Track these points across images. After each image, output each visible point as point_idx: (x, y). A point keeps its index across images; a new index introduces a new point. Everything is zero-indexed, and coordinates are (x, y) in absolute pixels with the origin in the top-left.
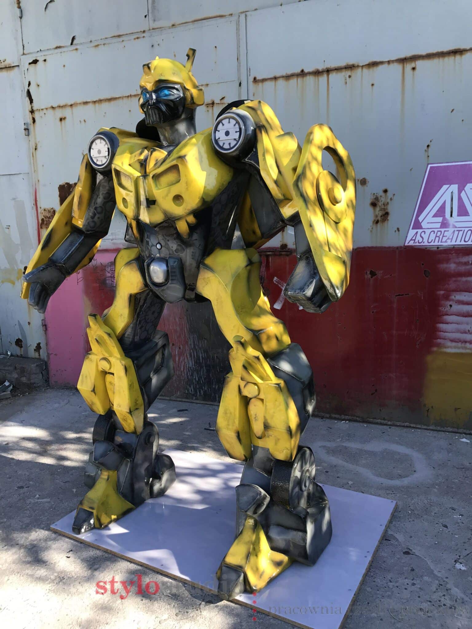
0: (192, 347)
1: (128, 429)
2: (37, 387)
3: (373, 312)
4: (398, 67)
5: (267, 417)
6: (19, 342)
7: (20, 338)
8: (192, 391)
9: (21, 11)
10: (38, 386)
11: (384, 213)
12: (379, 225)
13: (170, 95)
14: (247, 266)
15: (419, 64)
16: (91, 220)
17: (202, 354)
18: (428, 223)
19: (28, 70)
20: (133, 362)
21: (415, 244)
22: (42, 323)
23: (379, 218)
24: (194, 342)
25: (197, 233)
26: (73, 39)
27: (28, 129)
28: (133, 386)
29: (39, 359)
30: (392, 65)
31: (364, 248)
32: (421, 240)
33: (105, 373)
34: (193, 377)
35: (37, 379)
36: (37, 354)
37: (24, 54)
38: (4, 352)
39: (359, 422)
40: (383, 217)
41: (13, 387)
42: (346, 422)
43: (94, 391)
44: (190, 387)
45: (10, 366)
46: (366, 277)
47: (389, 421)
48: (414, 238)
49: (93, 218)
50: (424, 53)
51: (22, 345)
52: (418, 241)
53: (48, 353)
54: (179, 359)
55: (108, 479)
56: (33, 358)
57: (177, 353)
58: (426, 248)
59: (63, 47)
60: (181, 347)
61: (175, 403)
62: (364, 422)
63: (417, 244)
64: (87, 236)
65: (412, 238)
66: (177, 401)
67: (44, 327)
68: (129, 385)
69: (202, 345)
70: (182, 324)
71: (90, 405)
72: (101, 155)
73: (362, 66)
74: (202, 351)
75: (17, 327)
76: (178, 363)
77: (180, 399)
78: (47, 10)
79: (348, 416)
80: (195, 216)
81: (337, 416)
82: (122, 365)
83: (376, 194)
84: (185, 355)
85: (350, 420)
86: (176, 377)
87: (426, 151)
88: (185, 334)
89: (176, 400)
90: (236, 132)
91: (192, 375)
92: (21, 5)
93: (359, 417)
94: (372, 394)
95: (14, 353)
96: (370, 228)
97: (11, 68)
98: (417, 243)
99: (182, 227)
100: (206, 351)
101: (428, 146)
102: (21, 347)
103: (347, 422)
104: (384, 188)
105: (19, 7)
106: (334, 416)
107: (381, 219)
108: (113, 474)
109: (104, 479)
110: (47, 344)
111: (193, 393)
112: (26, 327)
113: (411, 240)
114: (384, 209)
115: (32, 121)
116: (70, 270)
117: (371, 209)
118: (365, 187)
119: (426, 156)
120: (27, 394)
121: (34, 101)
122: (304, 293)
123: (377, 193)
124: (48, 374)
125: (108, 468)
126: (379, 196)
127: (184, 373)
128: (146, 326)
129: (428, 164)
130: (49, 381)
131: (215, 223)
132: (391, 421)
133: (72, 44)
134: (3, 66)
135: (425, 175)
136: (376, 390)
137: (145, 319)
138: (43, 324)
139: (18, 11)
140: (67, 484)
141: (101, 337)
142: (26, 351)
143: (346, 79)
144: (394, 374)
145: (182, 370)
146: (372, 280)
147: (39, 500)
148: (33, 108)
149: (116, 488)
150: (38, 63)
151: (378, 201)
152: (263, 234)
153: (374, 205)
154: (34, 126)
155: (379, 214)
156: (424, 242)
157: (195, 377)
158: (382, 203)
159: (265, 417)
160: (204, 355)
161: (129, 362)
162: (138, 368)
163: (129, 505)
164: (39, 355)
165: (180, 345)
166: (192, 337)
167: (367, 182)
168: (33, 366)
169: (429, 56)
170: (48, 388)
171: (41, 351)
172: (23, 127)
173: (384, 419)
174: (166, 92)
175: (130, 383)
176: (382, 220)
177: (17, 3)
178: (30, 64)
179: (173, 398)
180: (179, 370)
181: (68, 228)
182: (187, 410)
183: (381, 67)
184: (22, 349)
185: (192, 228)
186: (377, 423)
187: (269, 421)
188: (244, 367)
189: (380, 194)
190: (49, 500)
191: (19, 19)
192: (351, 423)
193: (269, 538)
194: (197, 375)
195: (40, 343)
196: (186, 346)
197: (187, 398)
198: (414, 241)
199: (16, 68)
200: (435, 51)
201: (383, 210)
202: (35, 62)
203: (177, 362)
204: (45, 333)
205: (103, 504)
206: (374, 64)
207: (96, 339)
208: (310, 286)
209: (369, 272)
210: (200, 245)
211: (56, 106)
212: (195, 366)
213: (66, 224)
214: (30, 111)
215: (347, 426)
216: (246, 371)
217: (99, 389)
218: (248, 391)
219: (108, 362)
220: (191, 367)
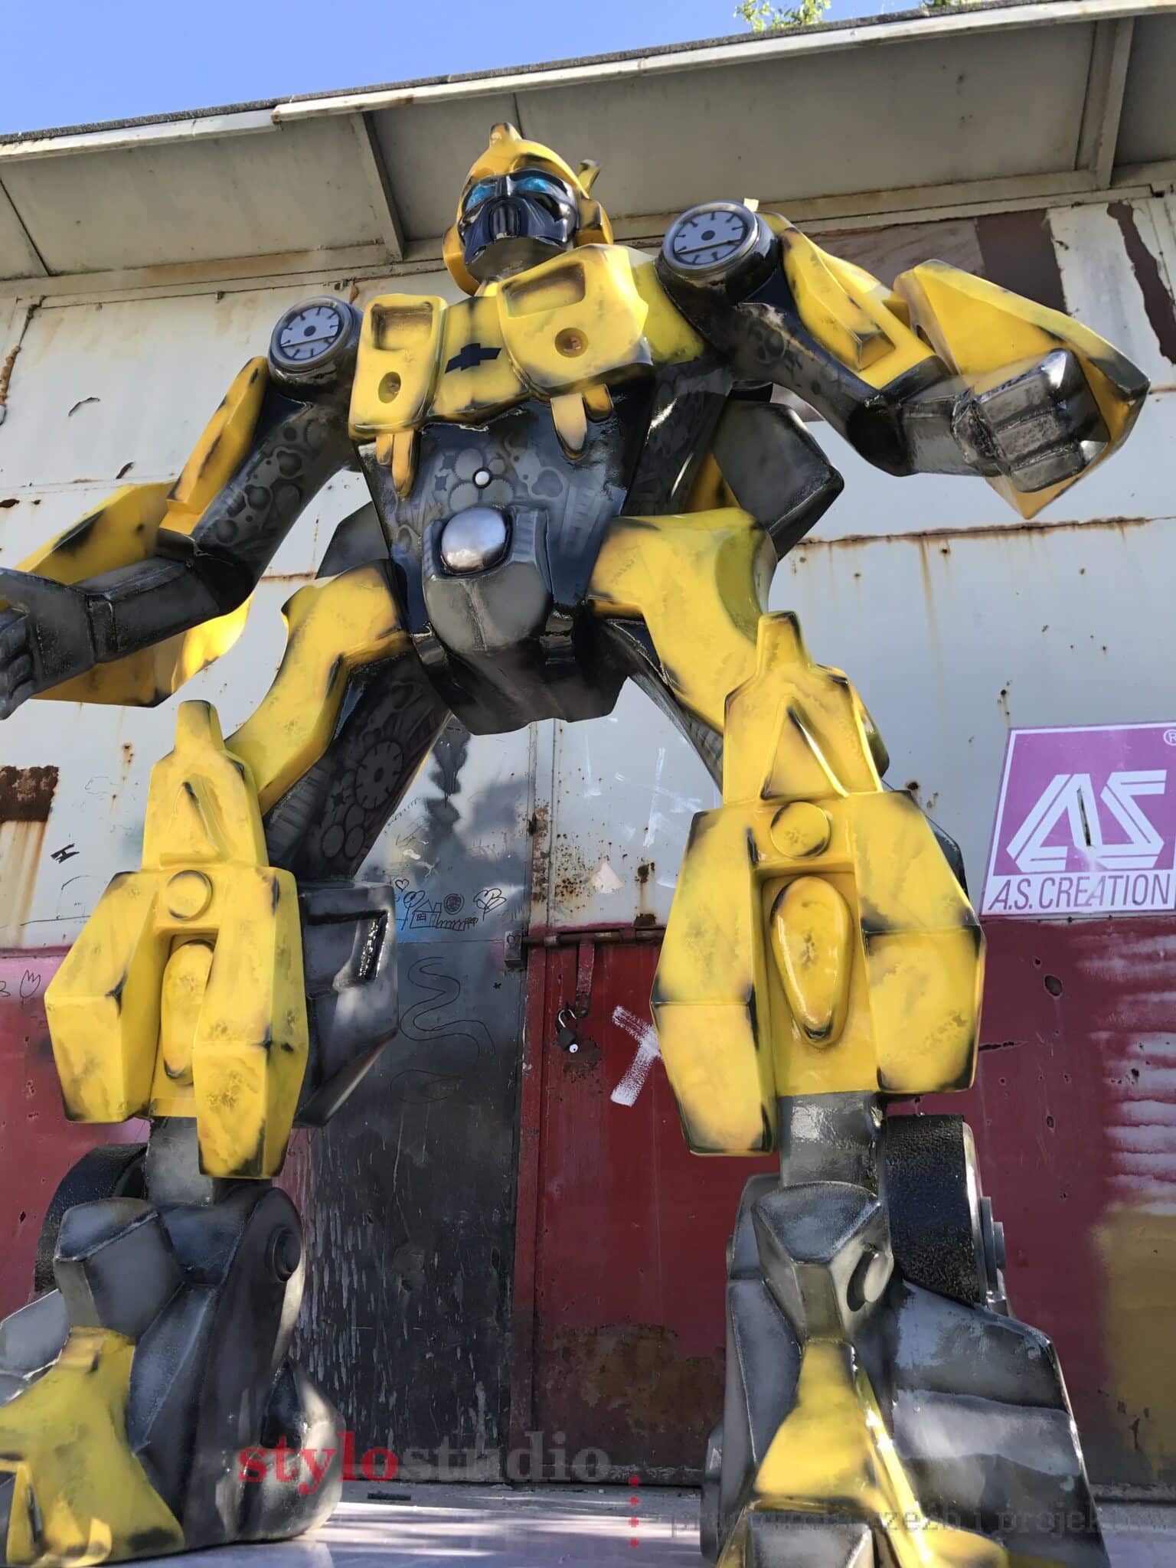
0: (319, 1252)
1: (224, 1155)
4: (913, 547)
5: (875, 899)
9: (5, 413)
13: (549, 190)
15: (954, 543)
17: (351, 1275)
18: (1033, 860)
21: (1008, 912)
26: (126, 468)
30: (895, 544)
32: (1022, 901)
33: (176, 940)
43: (117, 992)
48: (1003, 897)
49: (233, 512)
50: (963, 526)
52: (1016, 903)
55: (94, 1369)
58: (1039, 921)
59: (94, 481)
65: (998, 897)
68: (278, 947)
69: (355, 1246)
72: (313, 337)
73: (831, 543)
74: (353, 1266)
78: (75, 415)
87: (999, 701)
90: (734, 229)
92: (9, 402)
99: (569, 416)
100: (367, 1267)
101: (1004, 693)
104: (909, 783)
105: (3, 405)
113: (997, 900)
119: (1004, 713)
129: (1010, 730)
133: (120, 476)
135: (1007, 752)
141: (205, 777)
143: (794, 565)
150: (16, 506)
156: (1031, 907)
160: (360, 1279)
161: (287, 879)
169: (975, 532)
174: (540, 182)
181: (144, 543)
183: (871, 546)
188: (792, 715)
198: (1003, 904)
200: (985, 524)
202: (9, 503)
206: (857, 540)
207: (187, 786)
213: (140, 528)
217: (138, 994)
218: (789, 833)
219: (205, 883)
220: (302, 1330)
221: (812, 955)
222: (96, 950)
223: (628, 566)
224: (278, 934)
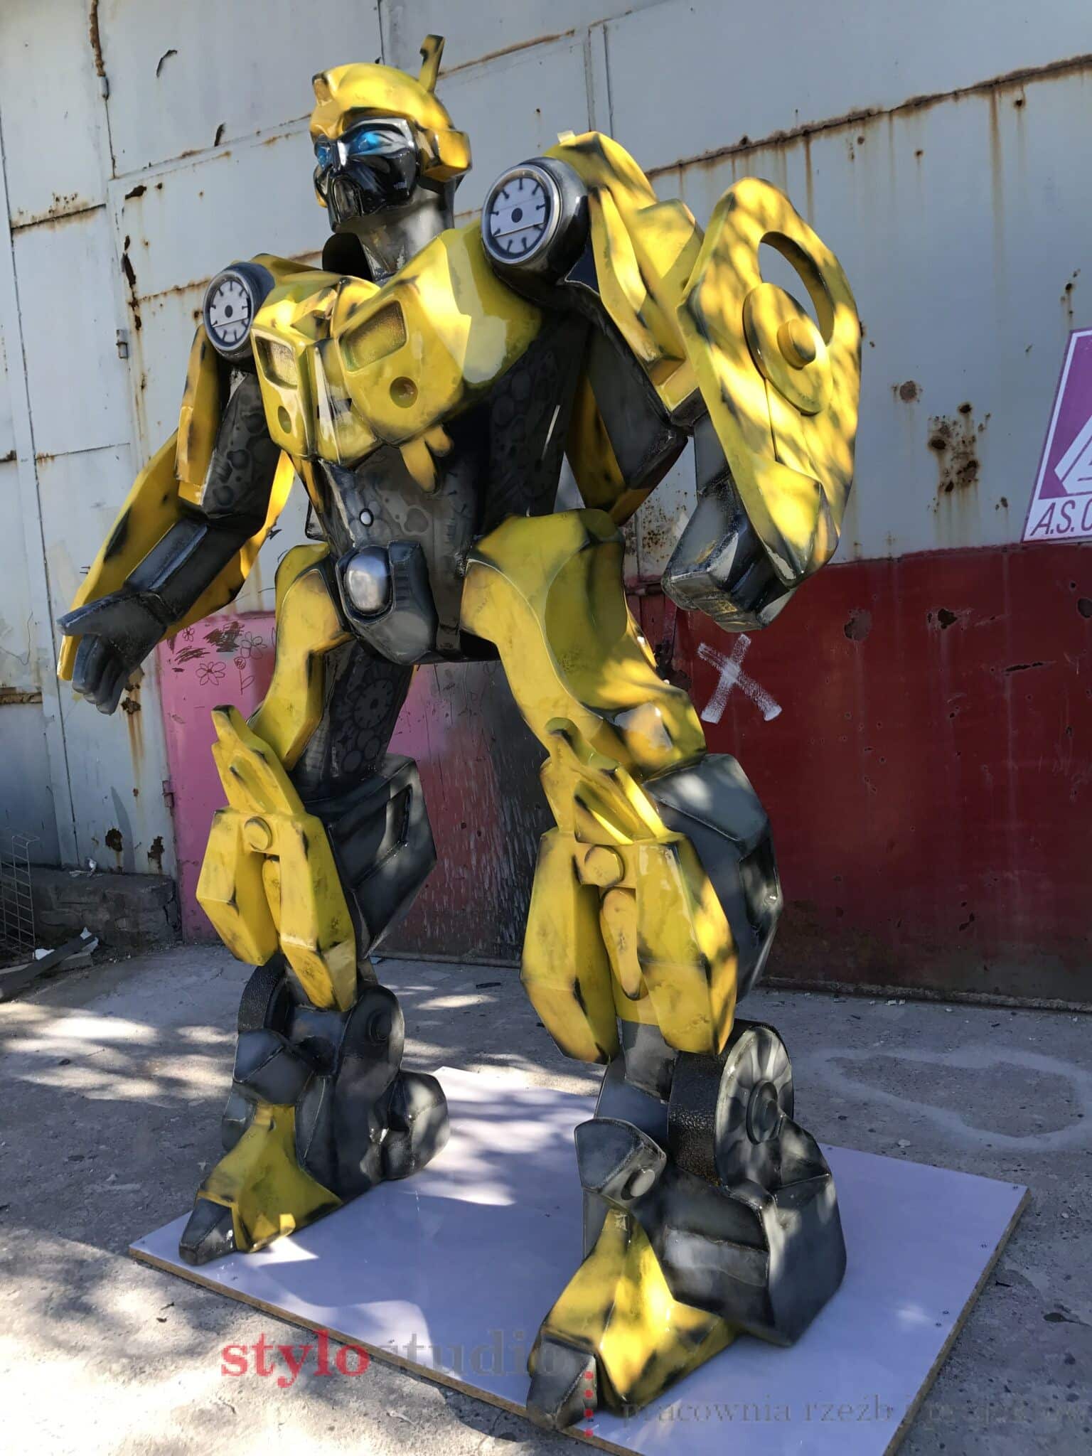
0: (509, 828)
1: (319, 999)
2: (153, 942)
3: (952, 715)
4: (980, 104)
5: (646, 935)
6: (114, 839)
7: (117, 827)
8: (510, 936)
9: (107, 83)
10: (157, 940)
11: (965, 463)
12: (954, 493)
13: (381, 144)
14: (583, 549)
15: (1031, 91)
16: (220, 484)
17: (532, 844)
18: (1080, 480)
19: (123, 211)
20: (325, 826)
21: (1050, 536)
22: (164, 790)
23: (954, 478)
24: (512, 817)
25: (456, 475)
26: (220, 131)
27: (126, 344)
28: (326, 886)
29: (160, 876)
30: (963, 101)
31: (920, 554)
32: (1064, 525)
33: (262, 858)
34: (513, 902)
35: (154, 921)
36: (154, 864)
37: (115, 177)
38: (83, 865)
39: (933, 1001)
40: (962, 475)
41: (99, 943)
42: (898, 1002)
43: (233, 901)
44: (507, 927)
45: (93, 893)
46: (929, 626)
47: (1009, 996)
48: (1046, 521)
49: (224, 478)
50: (1042, 63)
51: (120, 844)
52: (1058, 527)
53: (178, 861)
54: (479, 861)
55: (272, 1127)
56: (146, 875)
57: (472, 846)
58: (1079, 543)
59: (199, 152)
60: (483, 830)
61: (474, 969)
62: (945, 1001)
63: (1056, 535)
64: (214, 526)
65: (1042, 520)
66: (477, 964)
67: (169, 798)
68: (314, 882)
69: (532, 824)
70: (484, 775)
71: (230, 941)
72: (232, 319)
73: (891, 113)
74: (533, 838)
75: (110, 803)
76: (477, 870)
77: (485, 961)
78: (162, 73)
79: (904, 986)
80: (447, 431)
81: (875, 988)
82: (297, 831)
83: (941, 419)
84: (493, 849)
85: (908, 998)
86: (473, 906)
87: (1063, 299)
88: (490, 799)
89: (472, 962)
90: (538, 208)
91: (511, 899)
92: (106, 68)
93: (931, 989)
94: (962, 927)
95: (104, 865)
96: (933, 504)
97: (89, 213)
98: (1055, 532)
99: (418, 460)
101: (1069, 287)
102: (118, 848)
103: (901, 1002)
104: (961, 403)
105: (102, 74)
106: (866, 987)
107: (959, 478)
108: (287, 1115)
109: (262, 1126)
110: (175, 841)
111: (514, 943)
112: (129, 802)
113: (1040, 525)
114: (965, 453)
115: (133, 323)
116: (174, 610)
117: (931, 457)
118: (914, 403)
119: (1066, 312)
120: (129, 957)
121: (138, 280)
122: (709, 570)
123: (944, 417)
124: (179, 911)
125: (273, 1100)
126: (949, 422)
127: (492, 894)
128: (357, 737)
129: (1072, 332)
130: (181, 928)
131: (502, 448)
132: (1015, 998)
133: (217, 144)
134: (72, 210)
135: (1065, 360)
136: (972, 918)
137: (352, 717)
138: (167, 791)
139: (100, 80)
140: (186, 1151)
141: (244, 764)
142: (131, 859)
143: (852, 148)
144: (1017, 872)
145: (486, 887)
146: (945, 633)
147: (114, 1187)
148: (136, 296)
149: (291, 1150)
150: (145, 193)
151: (949, 437)
152: (627, 477)
153: (938, 445)
154: (138, 333)
155: (952, 467)
156: (1072, 529)
157: (519, 903)
158: (960, 439)
159: (639, 934)
161: (314, 824)
162: (338, 842)
163: (324, 1195)
164: (160, 867)
165: (479, 826)
166: (508, 803)
167: (918, 392)
168: (144, 891)
169: (1056, 70)
170: (179, 945)
171: (164, 856)
172: (116, 339)
173: (997, 992)
174: (370, 137)
175: (317, 879)
176: (961, 481)
177: (97, 66)
178: (127, 197)
179: (467, 957)
180: (480, 888)
181: (171, 512)
182: (498, 984)
183: (936, 109)
184: (122, 853)
185: (441, 462)
186: (978, 1004)
187: (651, 944)
188: (578, 800)
189: (952, 419)
190: (137, 1186)
191: (103, 100)
192: (912, 1006)
193: (669, 1270)
194: (521, 900)
195: (161, 838)
196: (495, 829)
197: (500, 956)
198: (1045, 528)
199: (100, 212)
200: (1069, 56)
201: (961, 456)
202: (139, 192)
203: (474, 869)
204: (172, 814)
205: (256, 1188)
206: (921, 103)
207: (233, 770)
208: (725, 551)
209: (935, 615)
210: (465, 506)
211: (186, 285)
212: (516, 876)
213: (165, 498)
214: (130, 304)
215: (902, 1011)
216: (584, 813)
217: (249, 897)
220: (507, 880)
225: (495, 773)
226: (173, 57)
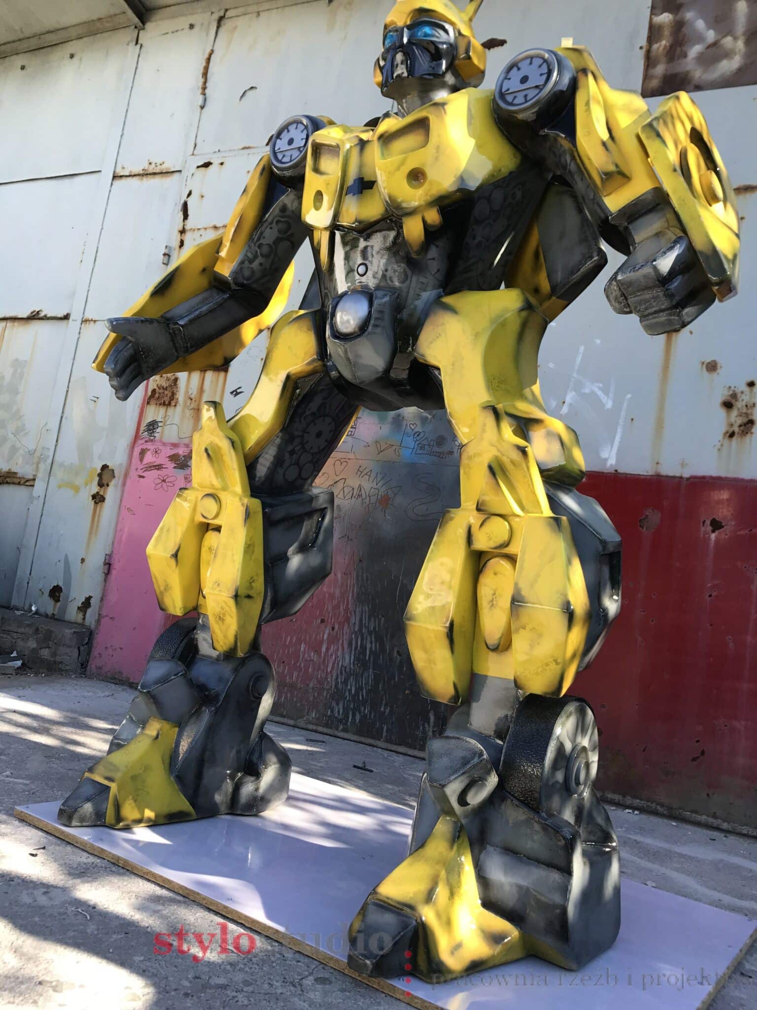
0: (357, 628)
1: (221, 643)
2: (63, 671)
3: (710, 596)
5: (522, 585)
6: (56, 592)
7: (61, 584)
8: (339, 712)
9: (205, 100)
10: (66, 670)
11: (745, 420)
12: (735, 438)
13: (433, 36)
14: (522, 310)
17: (371, 643)
19: (193, 175)
22: (105, 560)
23: (736, 429)
24: (361, 620)
27: (169, 256)
28: (253, 552)
29: (83, 625)
31: (704, 477)
33: (206, 528)
34: (347, 685)
35: (69, 655)
36: (81, 615)
37: (193, 154)
38: (26, 608)
39: (662, 816)
40: (742, 428)
41: (22, 664)
42: (633, 812)
43: (175, 556)
44: (338, 704)
45: (29, 626)
46: (703, 529)
47: (724, 821)
49: (251, 261)
51: (59, 596)
53: (99, 615)
54: (328, 649)
55: (157, 737)
56: (72, 623)
57: (326, 636)
59: (254, 148)
60: (336, 627)
61: (304, 732)
62: (671, 817)
64: (235, 296)
66: (307, 729)
67: (107, 566)
68: (246, 543)
69: (375, 628)
70: (347, 585)
71: (161, 593)
72: (292, 147)
74: (373, 639)
75: (61, 565)
76: (325, 656)
77: (314, 727)
78: (243, 99)
79: (641, 800)
80: (440, 212)
81: (617, 797)
82: (243, 504)
83: (733, 388)
84: (341, 642)
85: (642, 810)
86: (316, 683)
88: (347, 605)
89: (304, 727)
90: (541, 75)
91: (345, 682)
92: (207, 91)
93: (662, 805)
94: (694, 759)
95: (42, 611)
96: (719, 445)
97: (169, 174)
99: (413, 229)
100: (380, 639)
102: (57, 600)
103: (636, 812)
104: (749, 380)
105: (204, 94)
106: (610, 796)
107: (739, 430)
108: (170, 732)
109: (150, 735)
110: (102, 600)
111: (340, 717)
112: (76, 566)
114: (747, 415)
115: (178, 244)
116: (189, 345)
117: (722, 412)
118: (715, 375)
121: (189, 217)
123: (735, 387)
124: (89, 654)
125: (164, 716)
126: (738, 391)
127: (332, 676)
130: (87, 666)
132: (728, 823)
133: (267, 144)
134: (158, 171)
136: (703, 753)
138: (107, 561)
139: (201, 98)
141: (216, 447)
142: (64, 610)
144: (743, 723)
145: (329, 670)
146: (713, 536)
148: (185, 227)
150: (210, 166)
151: (736, 401)
153: (728, 405)
154: (179, 251)
155: (735, 422)
157: (351, 687)
158: (744, 404)
159: (516, 584)
160: (376, 646)
161: (256, 504)
164: (84, 619)
165: (334, 624)
166: (360, 609)
167: (718, 367)
168: (68, 632)
170: (82, 677)
171: (89, 611)
172: (163, 251)
173: (715, 816)
174: (427, 30)
176: (741, 432)
177: (202, 88)
178: (198, 167)
179: (301, 723)
180: (323, 670)
182: (323, 742)
184: (59, 604)
186: (698, 824)
188: (490, 468)
189: (741, 389)
191: (199, 109)
192: (644, 817)
194: (354, 683)
195: (92, 597)
196: (346, 626)
197: (326, 725)
199: (176, 175)
201: (744, 415)
202: (207, 165)
203: (323, 655)
204: (105, 580)
206: (748, 189)
207: (206, 450)
209: (708, 522)
210: (438, 270)
211: (222, 225)
212: (354, 665)
214: (180, 231)
215: (637, 818)
217: (188, 555)
218: (487, 534)
219: (216, 502)
220: (346, 667)
221: (494, 602)
222: (168, 530)
223: (437, 337)
224: (247, 535)
225: (356, 585)
226: (253, 91)
